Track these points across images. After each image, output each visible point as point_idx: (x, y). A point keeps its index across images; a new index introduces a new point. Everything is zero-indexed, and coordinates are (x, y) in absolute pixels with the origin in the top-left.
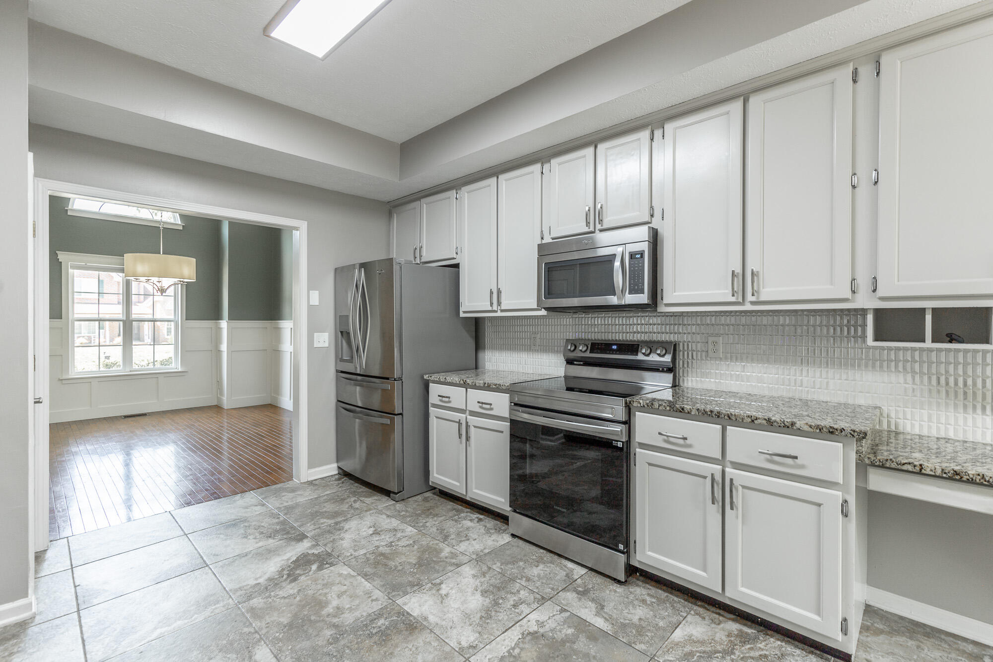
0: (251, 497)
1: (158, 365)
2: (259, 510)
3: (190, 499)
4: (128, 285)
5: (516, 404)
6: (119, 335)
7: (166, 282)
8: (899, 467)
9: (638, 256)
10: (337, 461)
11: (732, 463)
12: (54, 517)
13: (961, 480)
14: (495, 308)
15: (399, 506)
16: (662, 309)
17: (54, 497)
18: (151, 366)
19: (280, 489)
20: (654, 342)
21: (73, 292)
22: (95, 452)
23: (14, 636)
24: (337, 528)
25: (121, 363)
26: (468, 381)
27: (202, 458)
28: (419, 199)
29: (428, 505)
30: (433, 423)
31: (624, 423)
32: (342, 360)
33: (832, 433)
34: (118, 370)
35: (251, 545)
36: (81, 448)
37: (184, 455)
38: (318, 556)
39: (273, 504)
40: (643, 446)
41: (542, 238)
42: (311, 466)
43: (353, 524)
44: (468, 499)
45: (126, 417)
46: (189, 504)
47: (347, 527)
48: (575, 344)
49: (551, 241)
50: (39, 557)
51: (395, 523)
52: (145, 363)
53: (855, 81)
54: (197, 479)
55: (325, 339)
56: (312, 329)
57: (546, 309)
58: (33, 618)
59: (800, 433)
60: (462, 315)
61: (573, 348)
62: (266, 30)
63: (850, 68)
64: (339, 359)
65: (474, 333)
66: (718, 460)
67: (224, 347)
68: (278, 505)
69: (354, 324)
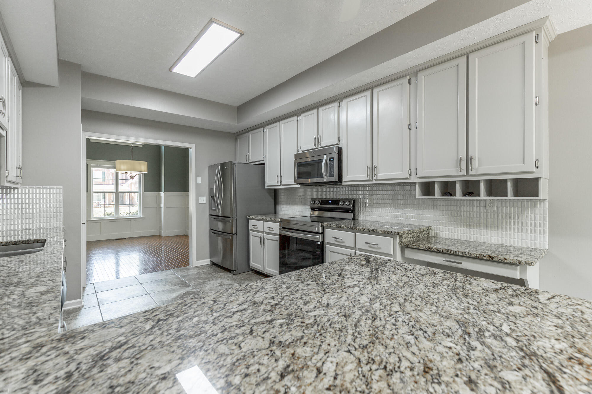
0: (170, 272)
1: (131, 215)
2: (172, 276)
3: (144, 272)
4: (117, 175)
5: (283, 228)
6: (113, 202)
7: (134, 173)
8: (413, 247)
9: (332, 160)
10: (210, 258)
11: (359, 249)
12: (87, 276)
13: (430, 251)
14: (279, 184)
15: (234, 276)
16: (344, 183)
17: (88, 270)
18: (128, 215)
19: (183, 269)
20: (344, 199)
21: (93, 179)
22: (103, 253)
23: (76, 311)
24: (205, 283)
25: (114, 213)
26: (264, 218)
27: (150, 256)
28: (248, 132)
29: (248, 276)
30: (251, 238)
31: (321, 233)
32: (212, 209)
33: (388, 233)
34: (113, 217)
35: (167, 288)
36: (97, 252)
37: (142, 255)
38: (194, 292)
39: (179, 274)
40: (329, 244)
41: (298, 151)
42: (197, 259)
43: (212, 282)
44: (265, 273)
45: (117, 239)
46: (143, 273)
47: (209, 283)
48: (314, 201)
49: (301, 152)
50: (84, 288)
51: (230, 282)
52: (125, 214)
53: (410, 84)
54: (147, 264)
55: (204, 200)
56: (198, 195)
57: (299, 184)
58: (83, 306)
59: (379, 234)
60: (266, 188)
61: (313, 203)
62: (171, 69)
63: (408, 78)
64: (211, 209)
65: (274, 197)
66: (353, 247)
67: (162, 206)
68: (181, 275)
69: (216, 194)
